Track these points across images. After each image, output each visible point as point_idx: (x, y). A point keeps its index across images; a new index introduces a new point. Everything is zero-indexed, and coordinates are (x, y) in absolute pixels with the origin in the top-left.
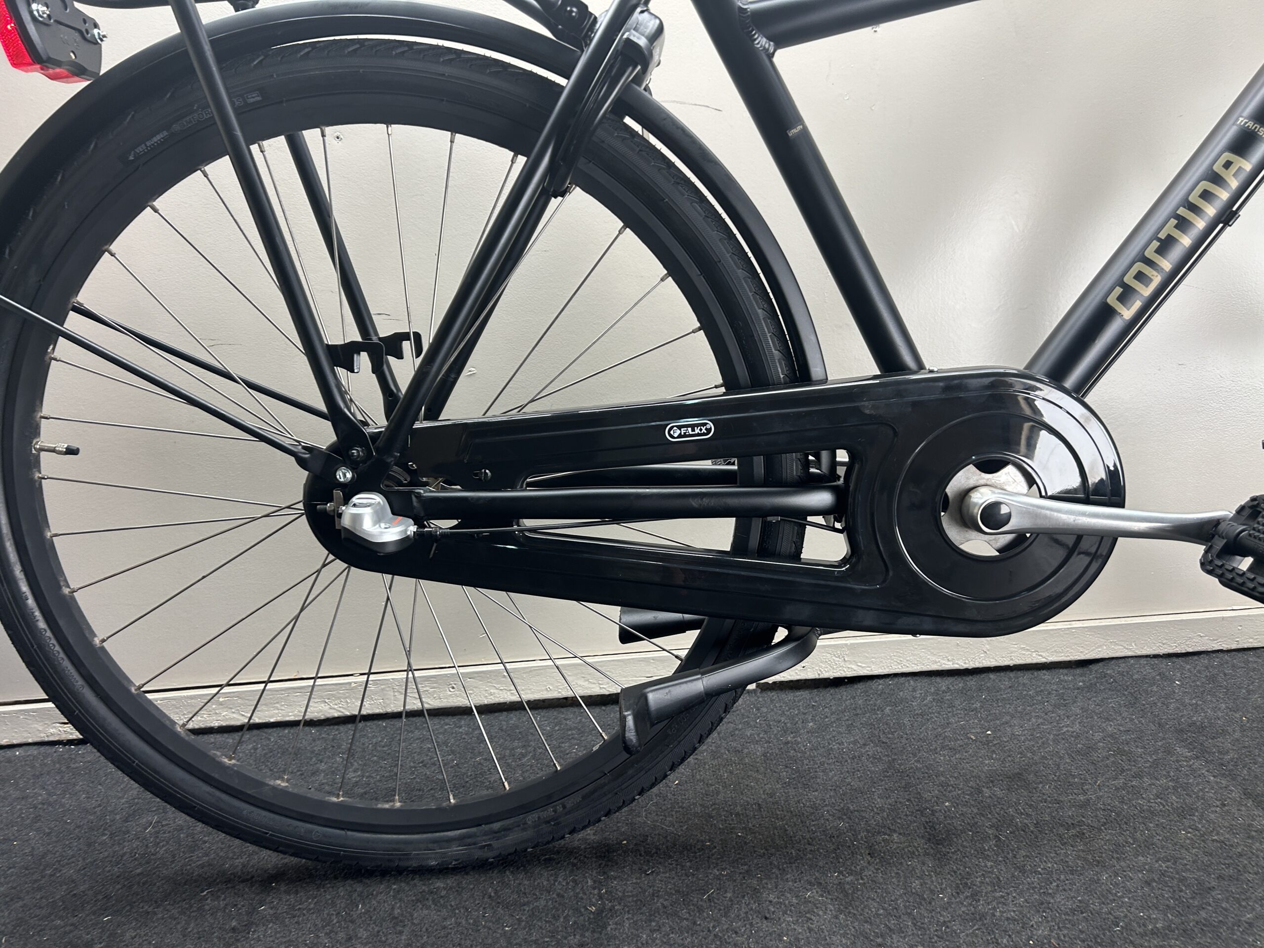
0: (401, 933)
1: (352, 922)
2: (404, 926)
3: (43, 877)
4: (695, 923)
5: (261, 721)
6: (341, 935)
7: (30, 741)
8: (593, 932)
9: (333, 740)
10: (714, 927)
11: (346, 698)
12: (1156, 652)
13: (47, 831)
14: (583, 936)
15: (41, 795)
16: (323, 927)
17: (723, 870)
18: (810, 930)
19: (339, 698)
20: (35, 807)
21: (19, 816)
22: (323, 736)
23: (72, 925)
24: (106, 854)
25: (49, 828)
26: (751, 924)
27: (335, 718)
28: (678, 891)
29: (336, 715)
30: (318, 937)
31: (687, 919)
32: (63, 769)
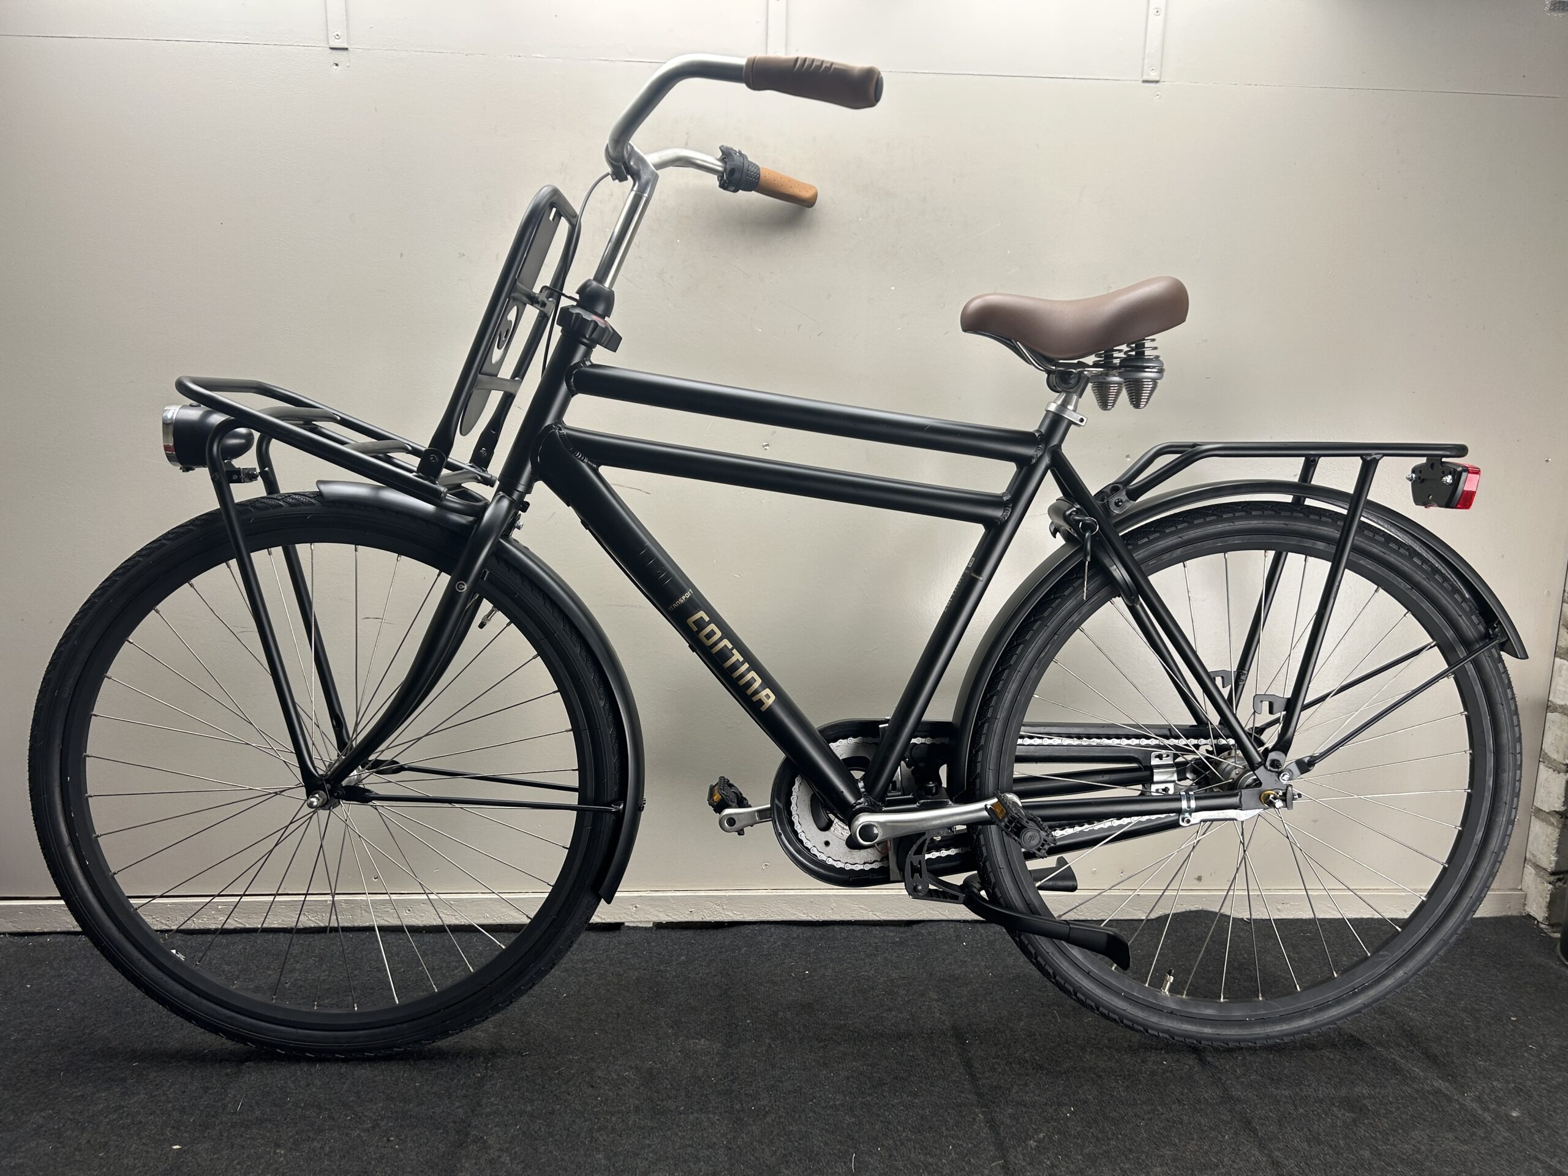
0: (344, 1083)
1: (311, 1075)
2: (347, 1079)
3: (84, 1034)
4: (544, 1087)
5: (250, 927)
6: (303, 1083)
7: (59, 930)
8: (475, 1089)
9: (309, 945)
10: (556, 1090)
11: (322, 912)
12: (964, 918)
13: (82, 1001)
14: (467, 1091)
15: (73, 975)
16: (290, 1077)
17: (576, 1055)
18: (618, 1094)
19: (316, 912)
20: (70, 983)
21: (58, 989)
22: (301, 942)
23: (110, 1067)
24: (131, 1021)
25: (84, 1000)
26: (581, 1090)
27: (311, 928)
28: (540, 1068)
29: (313, 925)
30: (286, 1083)
31: (539, 1085)
32: (88, 955)
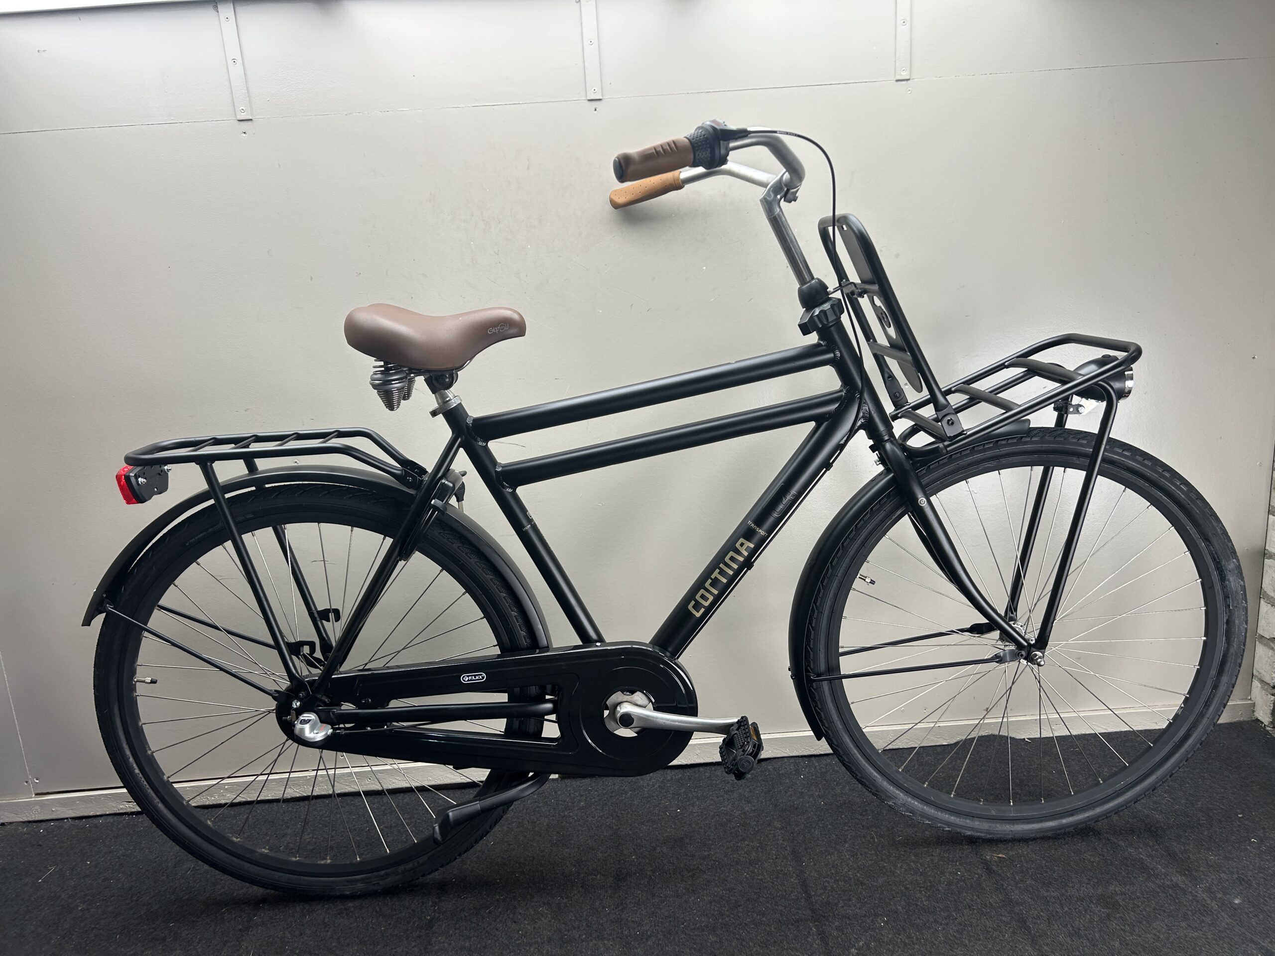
0: (328, 931)
1: (303, 925)
2: (330, 928)
3: (132, 902)
4: (478, 925)
5: (251, 800)
6: (297, 933)
7: (108, 813)
8: (427, 930)
9: (296, 812)
10: (487, 927)
11: (304, 785)
13: (129, 873)
14: (420, 932)
15: (121, 850)
16: (287, 928)
17: (501, 896)
18: (534, 928)
19: (299, 785)
20: (119, 858)
21: (110, 864)
22: (290, 809)
23: (153, 928)
24: (166, 887)
25: (130, 872)
26: (506, 925)
27: (297, 797)
28: (475, 908)
30: (284, 933)
31: (475, 923)
32: (131, 832)
